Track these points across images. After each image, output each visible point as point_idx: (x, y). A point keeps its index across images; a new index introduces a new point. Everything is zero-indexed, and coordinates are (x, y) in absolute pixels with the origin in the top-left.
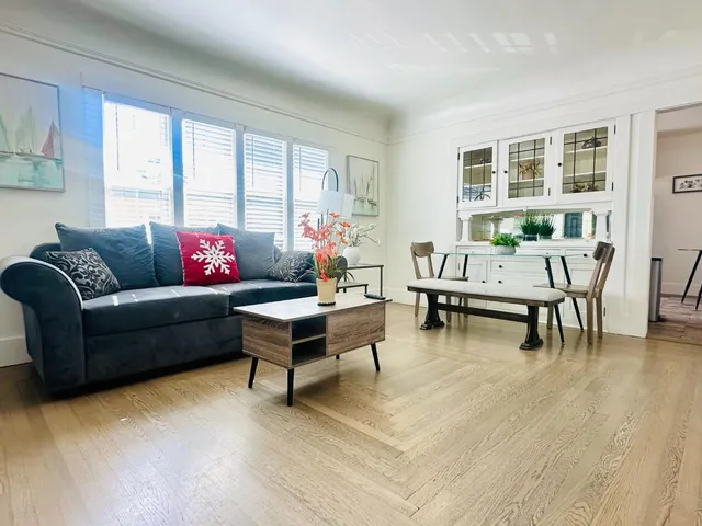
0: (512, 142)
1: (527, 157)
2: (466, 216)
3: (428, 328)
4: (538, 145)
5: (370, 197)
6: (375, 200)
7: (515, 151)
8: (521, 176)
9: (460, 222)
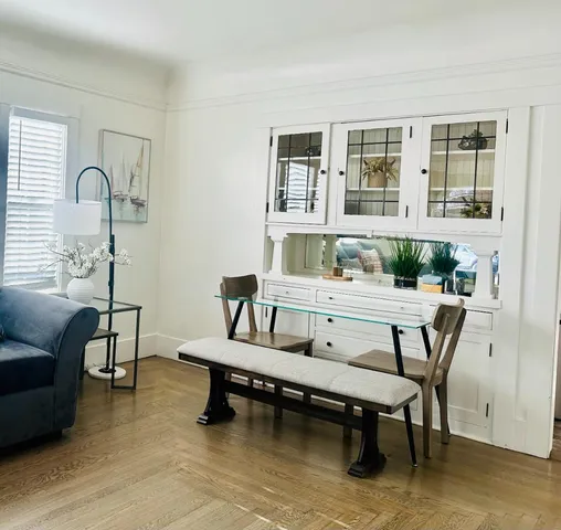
0: (353, 127)
1: (376, 154)
2: (279, 235)
3: (209, 422)
4: (391, 138)
5: (135, 193)
6: (143, 197)
7: (358, 142)
8: (365, 182)
9: (270, 243)
